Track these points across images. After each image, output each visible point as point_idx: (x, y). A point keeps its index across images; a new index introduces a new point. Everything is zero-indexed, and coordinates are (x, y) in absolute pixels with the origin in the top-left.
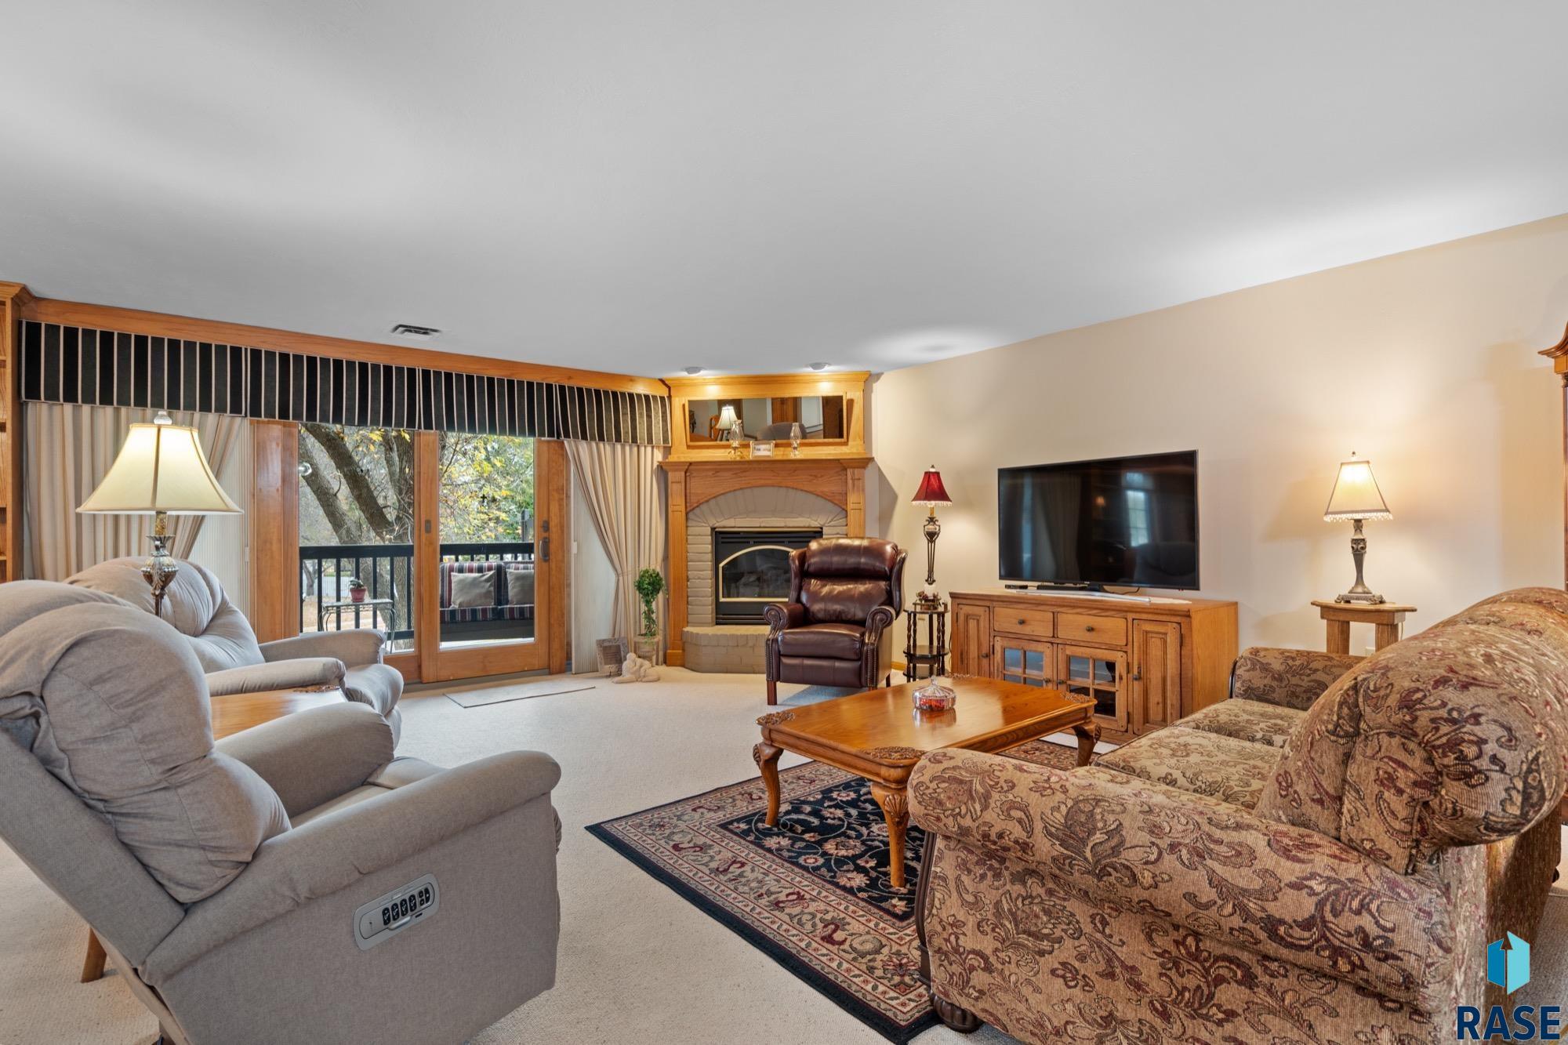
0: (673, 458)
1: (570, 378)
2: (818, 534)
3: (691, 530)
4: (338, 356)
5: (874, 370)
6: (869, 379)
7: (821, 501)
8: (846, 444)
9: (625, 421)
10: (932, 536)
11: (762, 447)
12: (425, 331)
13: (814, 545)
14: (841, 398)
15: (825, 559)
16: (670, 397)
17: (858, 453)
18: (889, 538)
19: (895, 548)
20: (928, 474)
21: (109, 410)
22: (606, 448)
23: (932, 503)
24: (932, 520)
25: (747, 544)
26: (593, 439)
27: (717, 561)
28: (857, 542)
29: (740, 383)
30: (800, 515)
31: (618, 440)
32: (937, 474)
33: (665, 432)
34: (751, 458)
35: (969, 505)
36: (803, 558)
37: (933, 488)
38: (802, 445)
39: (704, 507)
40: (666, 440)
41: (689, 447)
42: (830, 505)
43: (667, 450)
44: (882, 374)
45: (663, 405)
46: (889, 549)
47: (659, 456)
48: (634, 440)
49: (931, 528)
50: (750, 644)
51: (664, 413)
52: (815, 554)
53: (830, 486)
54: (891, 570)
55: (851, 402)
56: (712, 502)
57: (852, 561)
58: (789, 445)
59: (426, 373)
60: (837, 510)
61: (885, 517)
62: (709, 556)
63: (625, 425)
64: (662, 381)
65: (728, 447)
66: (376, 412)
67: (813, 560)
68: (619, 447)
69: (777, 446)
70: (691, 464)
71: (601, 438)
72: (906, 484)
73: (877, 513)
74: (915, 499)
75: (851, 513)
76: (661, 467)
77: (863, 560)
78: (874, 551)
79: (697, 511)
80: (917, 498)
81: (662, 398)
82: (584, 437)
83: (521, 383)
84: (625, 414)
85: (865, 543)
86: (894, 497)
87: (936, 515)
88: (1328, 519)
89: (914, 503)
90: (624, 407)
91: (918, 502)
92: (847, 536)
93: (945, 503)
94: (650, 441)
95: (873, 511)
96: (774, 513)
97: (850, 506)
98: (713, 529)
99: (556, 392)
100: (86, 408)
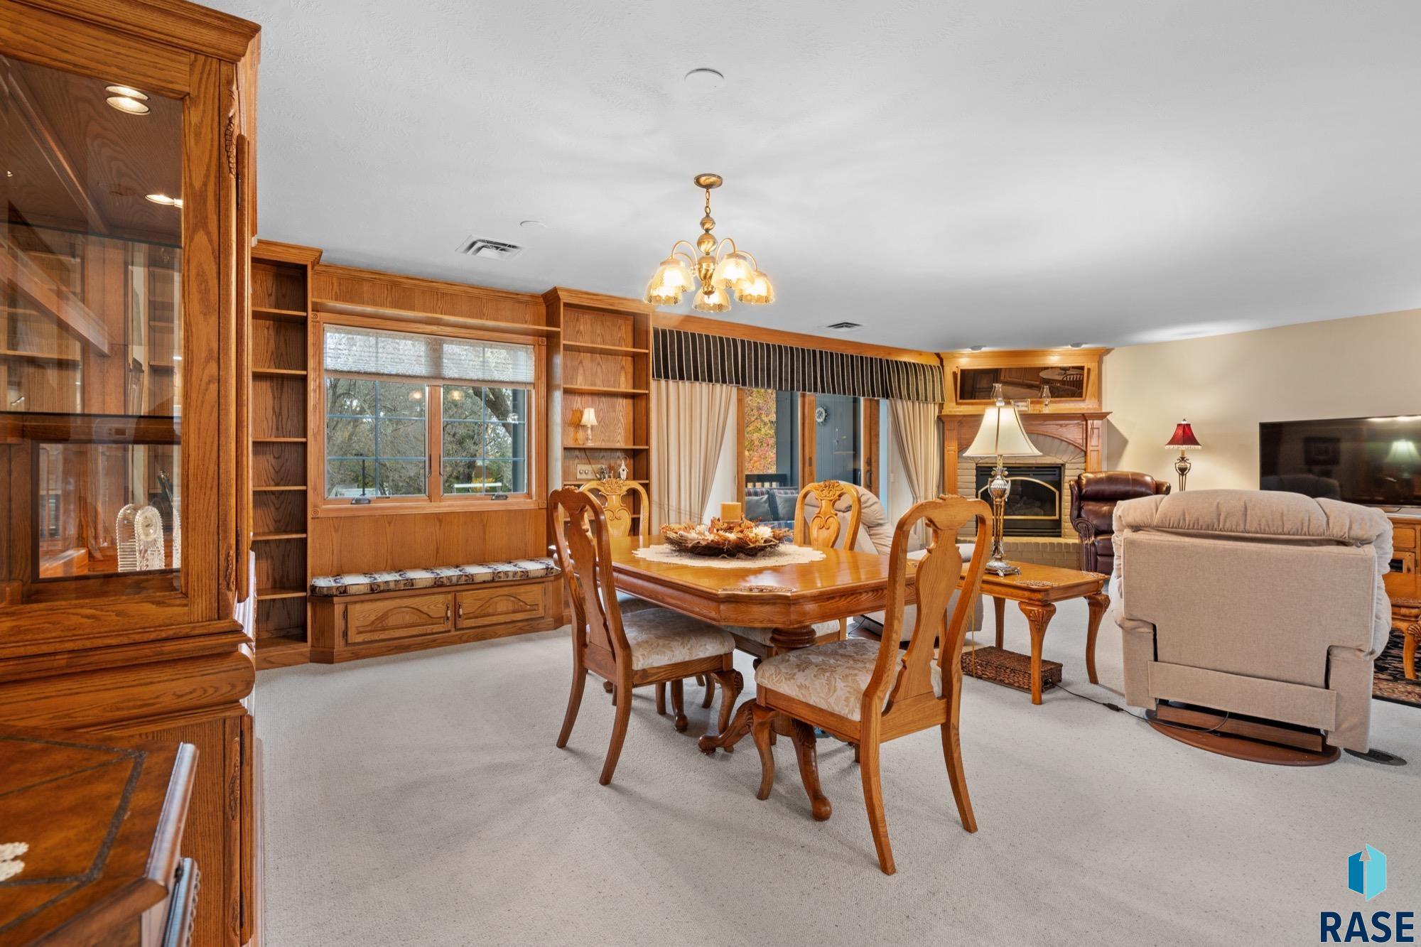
0: (947, 412)
1: (889, 354)
2: (1058, 469)
3: (960, 465)
5: (1102, 347)
6: (1100, 355)
7: (1065, 444)
8: (1084, 402)
9: (920, 388)
10: (1183, 471)
11: (1021, 404)
12: (848, 325)
14: (1078, 368)
16: (943, 366)
17: (1094, 409)
19: (1153, 479)
20: (1181, 425)
21: (697, 383)
22: (910, 405)
23: (1184, 447)
24: (1183, 459)
26: (905, 398)
27: (977, 489)
29: (998, 356)
30: (1048, 455)
31: (918, 398)
32: (1188, 425)
33: (941, 390)
37: (1185, 436)
38: (1051, 402)
40: (942, 399)
41: (959, 403)
42: (1072, 447)
43: (941, 406)
44: (1113, 349)
45: (940, 373)
48: (926, 400)
49: (1182, 465)
50: (1020, 549)
51: (941, 378)
53: (1073, 433)
55: (1086, 370)
58: (1041, 403)
59: (821, 353)
60: (1078, 451)
61: (1114, 457)
62: (974, 485)
68: (916, 404)
69: (1032, 403)
70: (961, 416)
71: (909, 399)
74: (1170, 443)
75: (1090, 454)
76: (939, 417)
78: (1139, 482)
81: (938, 367)
82: (901, 397)
83: (866, 358)
87: (1186, 456)
91: (1172, 447)
93: (1196, 447)
94: (933, 399)
97: (1089, 448)
98: (976, 465)
99: (884, 364)
100: (671, 382)
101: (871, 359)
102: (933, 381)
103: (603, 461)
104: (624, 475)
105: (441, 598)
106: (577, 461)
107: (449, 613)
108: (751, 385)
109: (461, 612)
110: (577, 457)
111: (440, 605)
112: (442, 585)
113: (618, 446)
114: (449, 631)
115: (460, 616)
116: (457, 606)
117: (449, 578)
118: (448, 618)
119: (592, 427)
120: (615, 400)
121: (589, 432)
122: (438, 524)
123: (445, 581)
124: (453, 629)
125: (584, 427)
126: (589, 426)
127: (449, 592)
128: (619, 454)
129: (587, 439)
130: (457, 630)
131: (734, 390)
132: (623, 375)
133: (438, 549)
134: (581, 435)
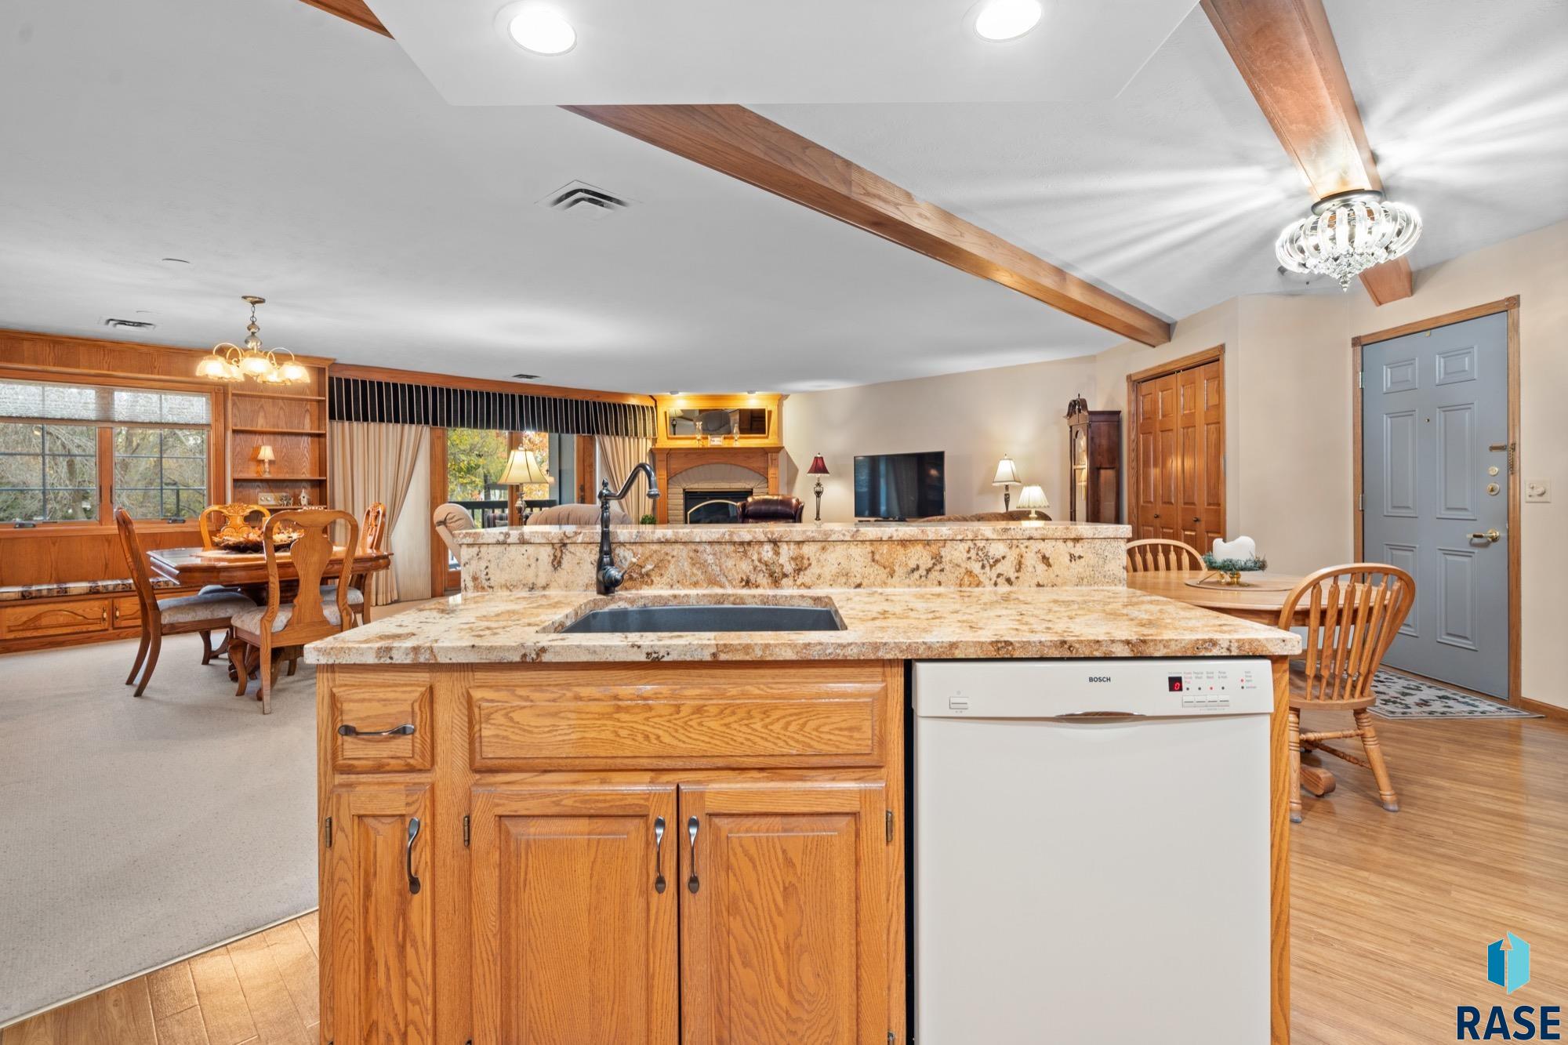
0: (659, 445)
1: (598, 397)
2: (750, 493)
3: (670, 491)
4: (475, 389)
5: (784, 393)
6: (781, 398)
7: (752, 473)
8: (767, 437)
9: (631, 423)
10: (818, 494)
11: (716, 439)
13: (750, 499)
14: (764, 410)
15: (758, 507)
16: (656, 406)
17: (775, 444)
18: (793, 495)
19: (797, 500)
20: (816, 458)
22: (619, 440)
23: (818, 475)
24: (818, 484)
25: (705, 500)
26: (612, 434)
27: (686, 510)
28: (776, 498)
29: (701, 399)
30: (739, 481)
31: (627, 434)
32: (822, 458)
33: (654, 429)
34: (709, 446)
35: (839, 475)
36: (744, 507)
37: (819, 467)
38: (740, 438)
39: (679, 476)
40: (654, 434)
41: (668, 438)
42: (757, 475)
43: (655, 441)
44: (789, 397)
45: (653, 412)
46: (794, 501)
47: (650, 445)
48: (636, 435)
49: (818, 489)
51: (653, 417)
52: (751, 504)
53: (758, 463)
54: (796, 513)
55: (770, 412)
56: (684, 473)
57: (773, 508)
58: (733, 438)
59: (521, 396)
60: (762, 478)
61: (791, 482)
62: (682, 507)
63: (631, 426)
64: (652, 397)
65: (695, 438)
66: (495, 421)
67: (750, 508)
68: (627, 439)
69: (725, 438)
70: (671, 449)
71: (617, 434)
72: (804, 463)
73: (786, 480)
74: (809, 472)
75: (770, 480)
76: (651, 450)
77: (779, 508)
78: (785, 503)
79: (674, 479)
80: (810, 472)
81: (652, 408)
82: (608, 434)
83: (571, 401)
84: (630, 418)
85: (780, 498)
86: (796, 471)
87: (821, 482)
88: (994, 484)
89: (810, 475)
90: (630, 414)
92: (768, 494)
93: (826, 475)
94: (645, 435)
95: (783, 479)
96: (723, 479)
97: (770, 476)
98: (684, 490)
99: (591, 406)
100: (355, 424)
101: (577, 402)
102: (644, 420)
103: (287, 490)
104: (304, 501)
105: (97, 603)
106: (258, 490)
107: (105, 615)
108: (442, 424)
109: (118, 614)
110: (259, 486)
111: (96, 609)
112: (98, 592)
113: (303, 477)
114: (106, 630)
115: (117, 618)
116: (113, 609)
117: (105, 587)
118: (104, 619)
119: (271, 462)
120: (299, 438)
121: (267, 465)
122: (106, 544)
123: (101, 589)
124: (111, 628)
125: (263, 461)
126: (266, 460)
127: (106, 598)
128: (304, 484)
129: (265, 472)
130: (114, 629)
131: (426, 431)
132: (308, 417)
133: (106, 565)
134: (261, 469)
